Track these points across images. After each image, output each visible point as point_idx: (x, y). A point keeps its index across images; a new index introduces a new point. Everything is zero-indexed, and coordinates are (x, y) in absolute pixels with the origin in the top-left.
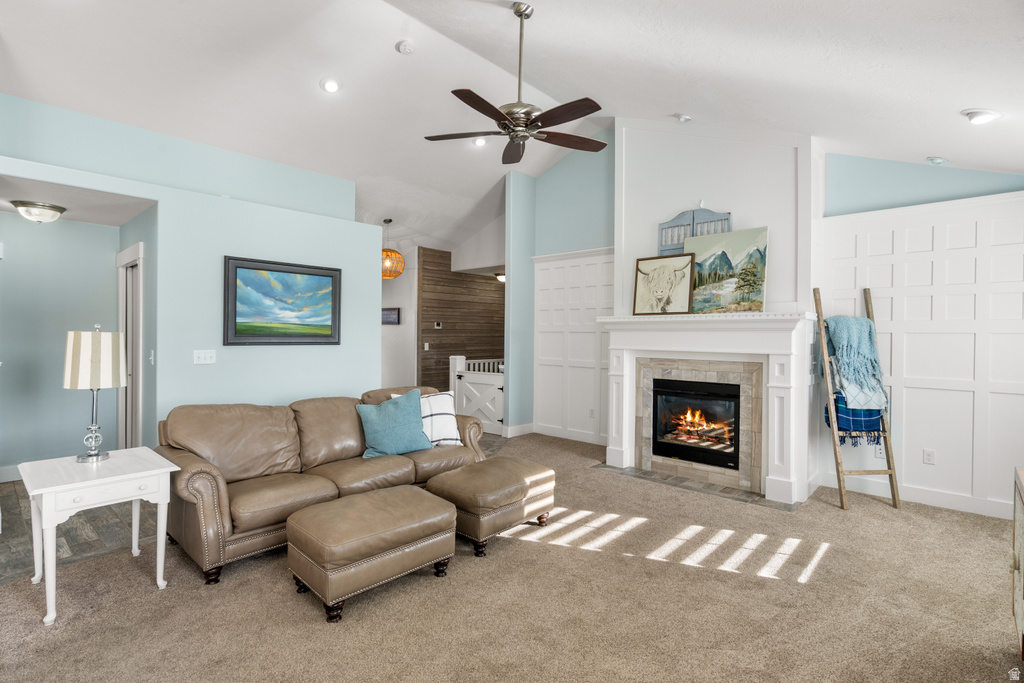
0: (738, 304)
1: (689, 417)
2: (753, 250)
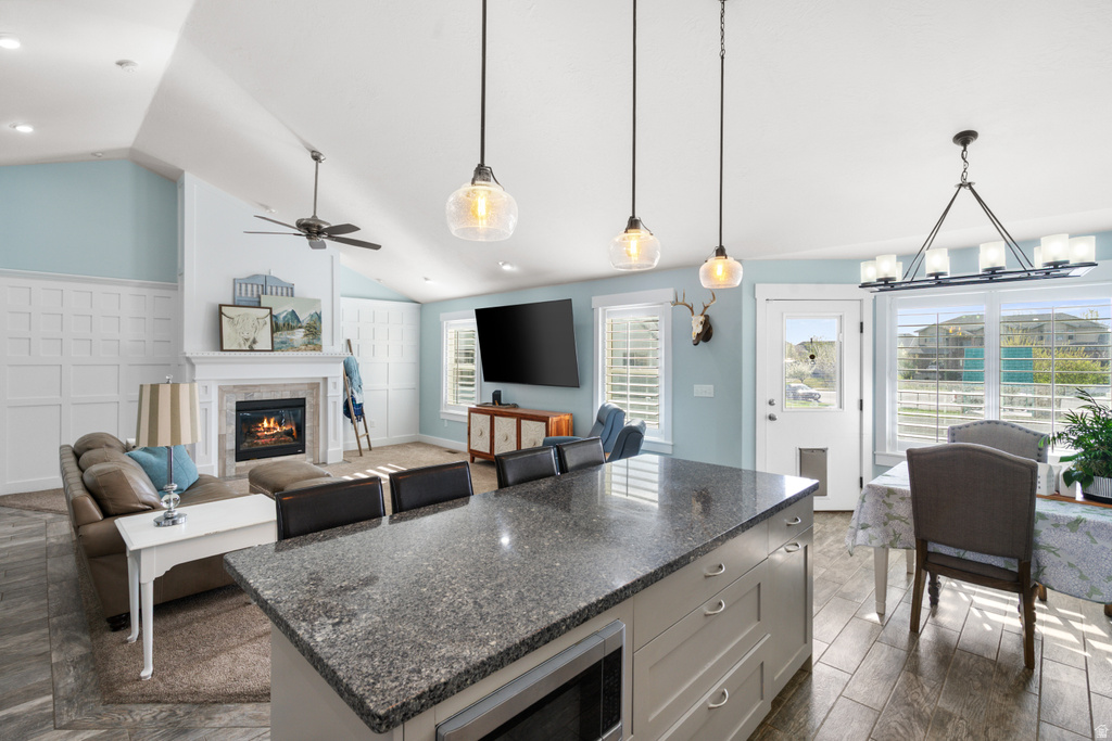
0: (306, 346)
1: (266, 424)
2: (313, 312)
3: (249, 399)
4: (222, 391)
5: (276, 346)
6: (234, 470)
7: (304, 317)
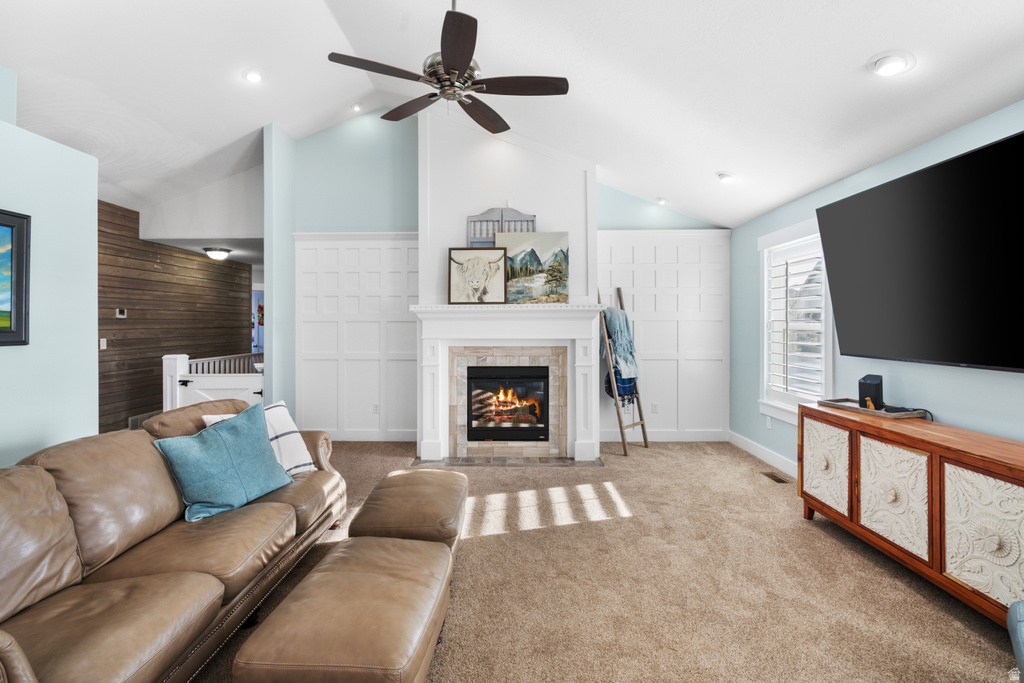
0: (548, 296)
1: (502, 397)
2: (557, 250)
3: (480, 365)
4: (453, 353)
5: (511, 297)
6: (465, 451)
7: (546, 258)
